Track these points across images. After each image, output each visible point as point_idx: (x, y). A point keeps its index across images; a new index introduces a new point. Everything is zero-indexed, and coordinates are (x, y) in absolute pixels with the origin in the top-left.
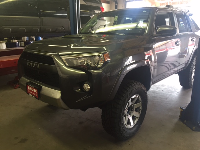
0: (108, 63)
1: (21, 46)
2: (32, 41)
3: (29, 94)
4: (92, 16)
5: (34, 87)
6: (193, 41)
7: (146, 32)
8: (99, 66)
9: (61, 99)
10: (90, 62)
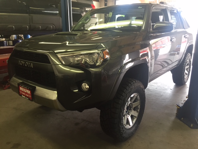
0: (107, 60)
1: (9, 45)
2: (20, 39)
3: (21, 96)
4: (83, 13)
5: (27, 88)
6: (186, 38)
7: (143, 29)
8: (98, 64)
9: (57, 100)
10: (88, 60)
